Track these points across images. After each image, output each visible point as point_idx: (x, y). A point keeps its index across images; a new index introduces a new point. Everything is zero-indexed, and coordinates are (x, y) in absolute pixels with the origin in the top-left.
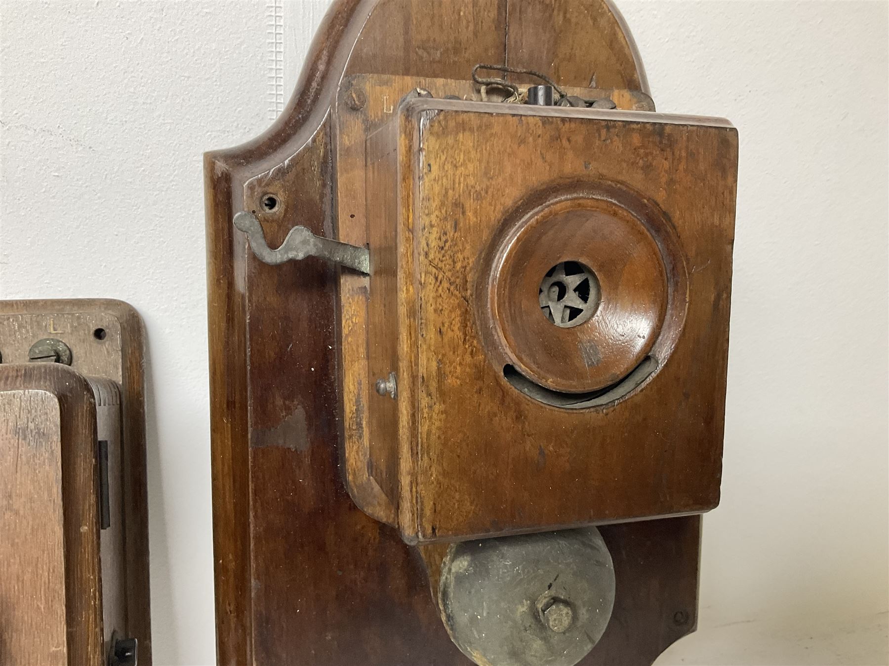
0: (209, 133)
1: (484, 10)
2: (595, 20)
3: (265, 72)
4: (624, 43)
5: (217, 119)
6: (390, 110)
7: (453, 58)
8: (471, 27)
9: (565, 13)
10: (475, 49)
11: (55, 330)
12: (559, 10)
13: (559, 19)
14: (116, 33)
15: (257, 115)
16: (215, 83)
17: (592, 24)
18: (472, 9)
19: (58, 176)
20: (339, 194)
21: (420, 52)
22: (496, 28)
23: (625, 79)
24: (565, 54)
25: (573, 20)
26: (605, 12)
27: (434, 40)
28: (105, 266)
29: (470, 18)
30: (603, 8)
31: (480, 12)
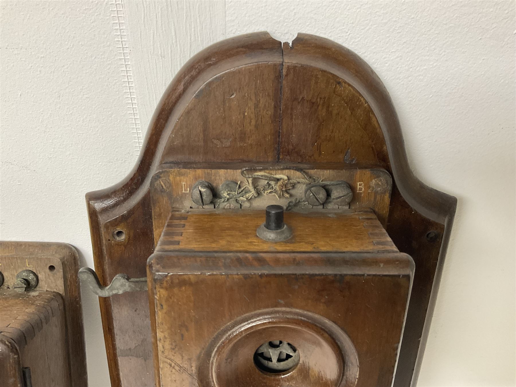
0: (101, 163)
1: (263, 110)
2: (352, 110)
3: (130, 130)
4: (376, 125)
5: (104, 155)
6: (187, 191)
7: (239, 144)
8: (253, 122)
9: (328, 107)
10: (256, 137)
11: (29, 265)
12: (323, 106)
13: (323, 112)
14: (35, 111)
15: (128, 153)
16: (99, 137)
17: (350, 113)
18: (254, 110)
19: (20, 184)
20: (155, 241)
21: (215, 141)
22: (272, 122)
23: (375, 151)
24: (326, 136)
25: (335, 112)
26: (362, 103)
27: (226, 133)
28: (55, 227)
29: (253, 116)
30: (361, 101)
31: (260, 111)
